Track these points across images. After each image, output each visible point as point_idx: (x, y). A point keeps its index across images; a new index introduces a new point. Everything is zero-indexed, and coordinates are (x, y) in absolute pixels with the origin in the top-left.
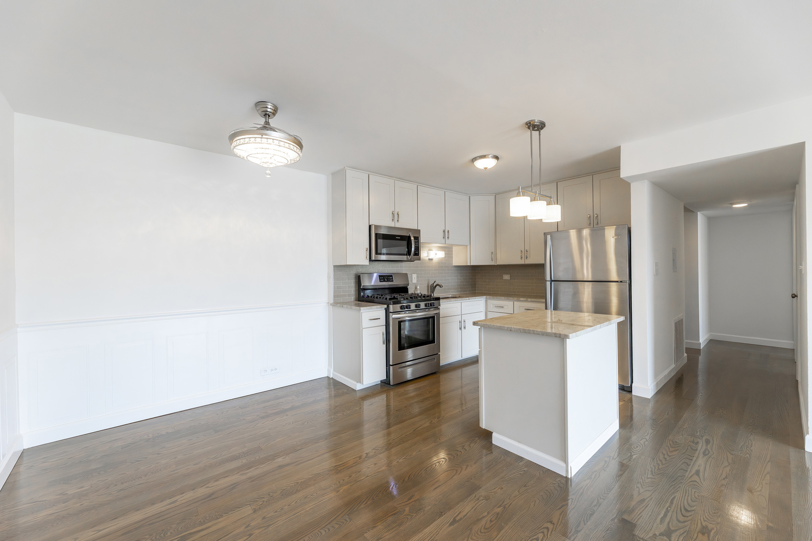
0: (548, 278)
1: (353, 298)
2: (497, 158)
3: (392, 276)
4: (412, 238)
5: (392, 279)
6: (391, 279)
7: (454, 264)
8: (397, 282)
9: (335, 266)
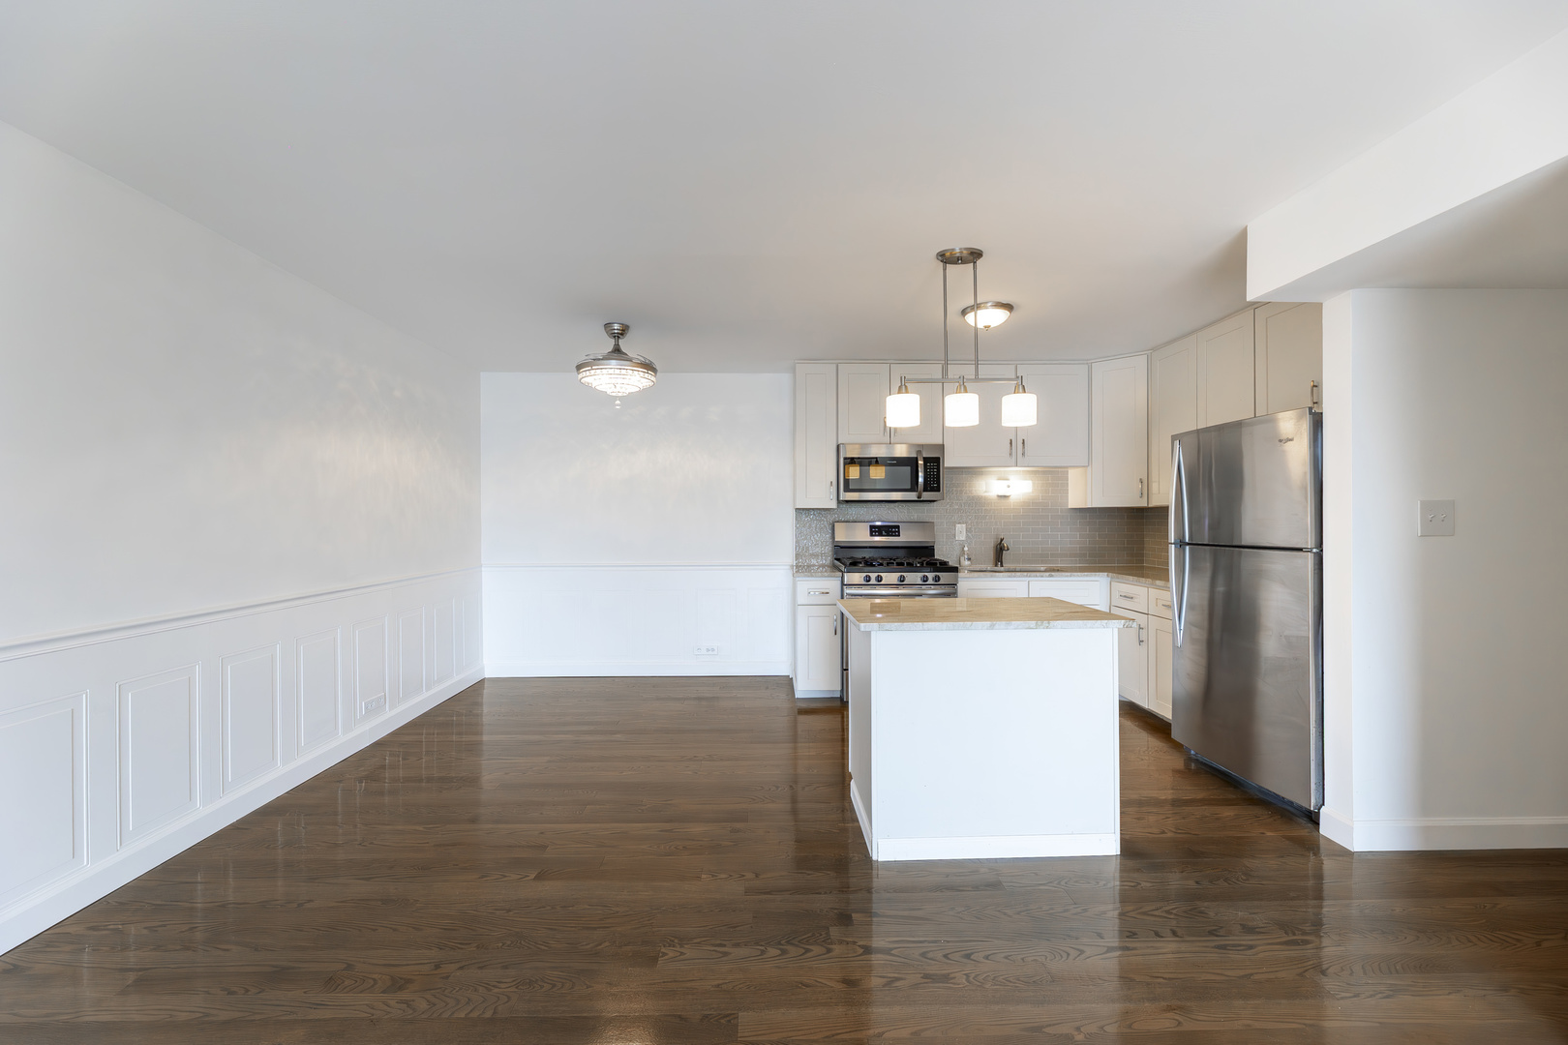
0: (1172, 538)
1: (828, 560)
2: (1009, 307)
3: (898, 527)
4: (921, 462)
5: (899, 532)
6: (895, 532)
7: (1071, 505)
8: (907, 537)
9: (798, 510)
